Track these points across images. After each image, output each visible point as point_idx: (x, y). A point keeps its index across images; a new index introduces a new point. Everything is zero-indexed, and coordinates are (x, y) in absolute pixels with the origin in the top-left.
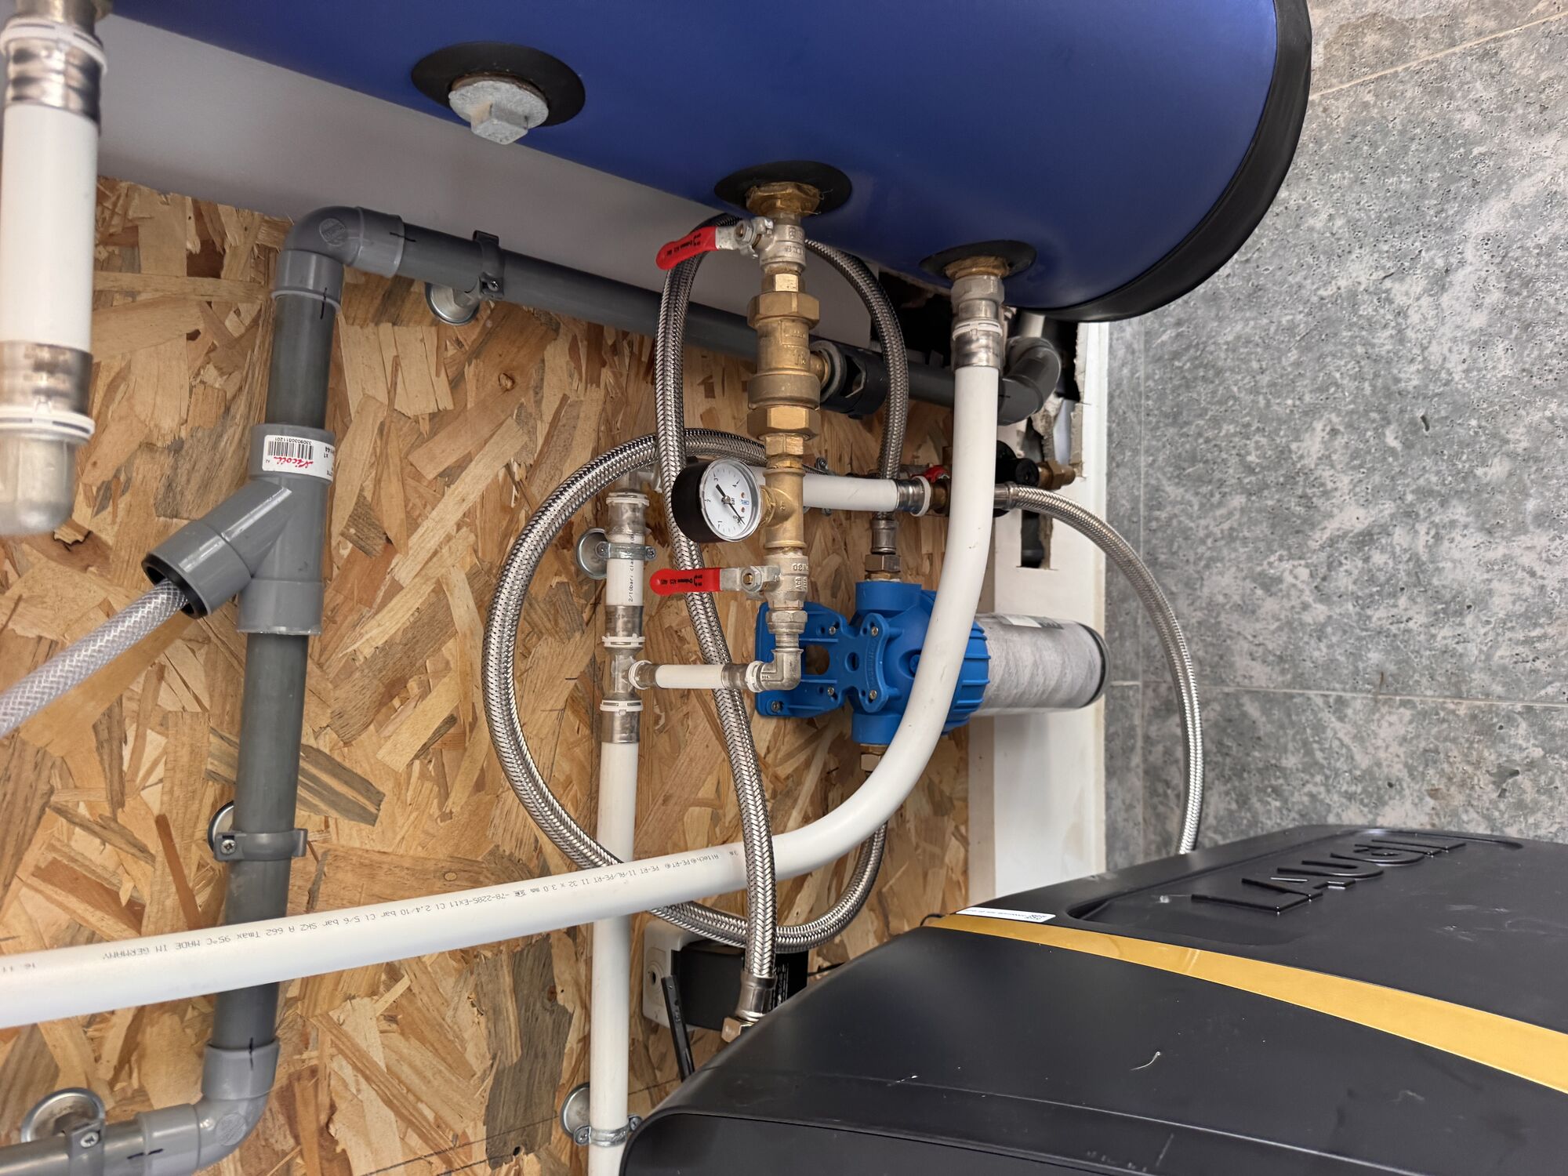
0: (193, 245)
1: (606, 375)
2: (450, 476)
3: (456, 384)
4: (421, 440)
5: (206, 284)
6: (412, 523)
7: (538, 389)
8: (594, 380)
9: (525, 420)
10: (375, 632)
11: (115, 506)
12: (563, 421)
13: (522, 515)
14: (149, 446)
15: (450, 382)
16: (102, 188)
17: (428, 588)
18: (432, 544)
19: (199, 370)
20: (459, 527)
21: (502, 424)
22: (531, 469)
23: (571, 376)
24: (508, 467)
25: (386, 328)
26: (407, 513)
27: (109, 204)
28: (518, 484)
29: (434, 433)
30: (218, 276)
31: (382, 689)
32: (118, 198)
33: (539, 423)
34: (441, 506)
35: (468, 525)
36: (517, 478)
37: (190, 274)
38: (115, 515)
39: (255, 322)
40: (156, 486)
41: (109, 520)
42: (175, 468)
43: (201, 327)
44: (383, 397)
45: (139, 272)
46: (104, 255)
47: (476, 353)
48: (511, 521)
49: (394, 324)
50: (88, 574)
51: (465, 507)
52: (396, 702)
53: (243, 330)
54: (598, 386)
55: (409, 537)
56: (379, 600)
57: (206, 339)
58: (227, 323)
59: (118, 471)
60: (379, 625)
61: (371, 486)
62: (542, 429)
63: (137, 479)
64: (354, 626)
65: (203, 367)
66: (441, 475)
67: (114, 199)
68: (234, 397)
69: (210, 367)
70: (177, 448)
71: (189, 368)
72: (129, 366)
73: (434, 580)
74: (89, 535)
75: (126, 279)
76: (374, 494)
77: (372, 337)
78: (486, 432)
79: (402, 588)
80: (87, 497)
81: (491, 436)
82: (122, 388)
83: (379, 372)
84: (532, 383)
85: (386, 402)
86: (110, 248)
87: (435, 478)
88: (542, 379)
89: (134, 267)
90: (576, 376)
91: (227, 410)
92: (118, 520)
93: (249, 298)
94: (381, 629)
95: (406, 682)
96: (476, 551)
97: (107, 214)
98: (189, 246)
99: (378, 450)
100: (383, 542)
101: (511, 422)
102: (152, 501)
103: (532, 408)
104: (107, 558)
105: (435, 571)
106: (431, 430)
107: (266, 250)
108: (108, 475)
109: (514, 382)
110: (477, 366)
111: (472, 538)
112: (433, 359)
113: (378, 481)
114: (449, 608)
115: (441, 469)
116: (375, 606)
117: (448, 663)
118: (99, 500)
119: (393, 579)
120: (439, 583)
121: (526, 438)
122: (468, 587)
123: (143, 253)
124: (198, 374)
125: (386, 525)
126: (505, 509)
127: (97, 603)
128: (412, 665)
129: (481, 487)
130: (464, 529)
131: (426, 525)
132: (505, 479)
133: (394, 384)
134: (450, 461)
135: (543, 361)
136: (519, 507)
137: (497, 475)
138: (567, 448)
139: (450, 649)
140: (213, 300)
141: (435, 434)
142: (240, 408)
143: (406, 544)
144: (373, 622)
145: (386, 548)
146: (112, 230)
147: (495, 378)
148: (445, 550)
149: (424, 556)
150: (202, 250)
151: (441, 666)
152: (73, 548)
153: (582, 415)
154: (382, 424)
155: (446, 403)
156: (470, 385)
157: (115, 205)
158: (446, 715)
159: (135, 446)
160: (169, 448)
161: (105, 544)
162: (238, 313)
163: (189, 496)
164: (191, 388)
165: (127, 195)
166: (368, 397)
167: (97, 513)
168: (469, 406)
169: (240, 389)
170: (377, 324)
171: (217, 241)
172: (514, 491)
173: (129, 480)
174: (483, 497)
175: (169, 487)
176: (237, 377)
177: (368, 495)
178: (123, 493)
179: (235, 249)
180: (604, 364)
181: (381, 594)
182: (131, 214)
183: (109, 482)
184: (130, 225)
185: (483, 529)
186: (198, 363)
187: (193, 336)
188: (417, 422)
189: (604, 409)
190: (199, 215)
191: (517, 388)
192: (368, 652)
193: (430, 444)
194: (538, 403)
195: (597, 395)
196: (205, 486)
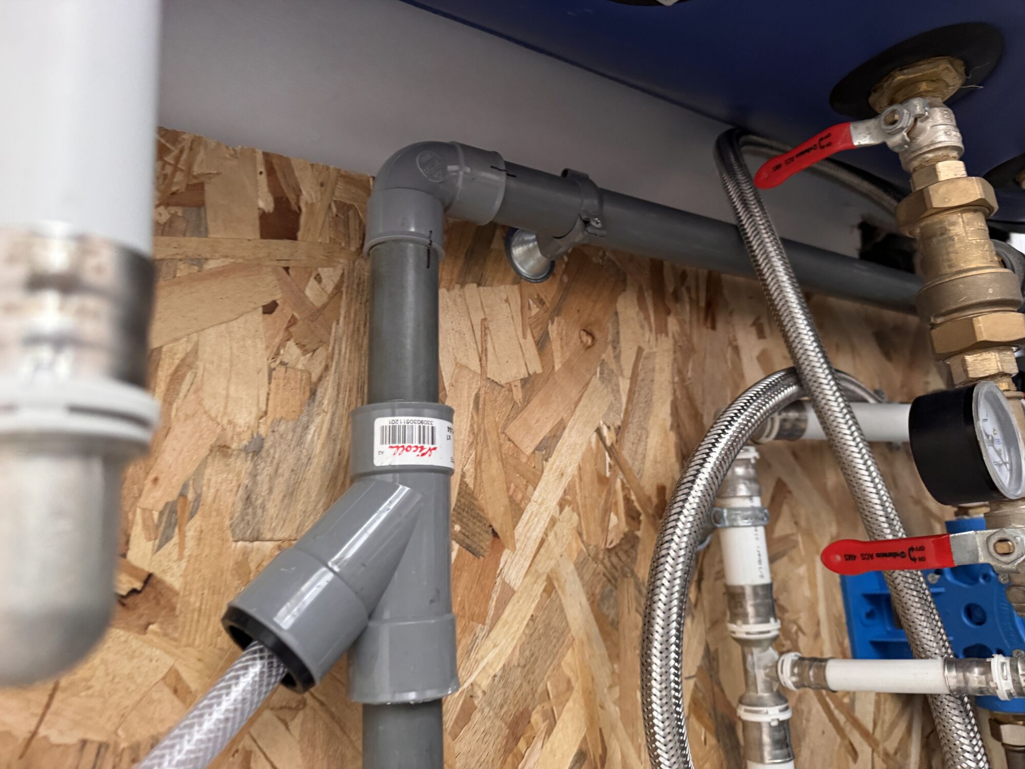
0: (266, 203)
1: (673, 324)
2: (547, 447)
3: (542, 344)
4: (517, 410)
5: (281, 247)
6: (516, 510)
7: (616, 343)
8: (662, 329)
9: (608, 377)
10: (491, 656)
11: (183, 536)
12: (642, 375)
13: (618, 485)
14: (222, 449)
15: (537, 343)
16: (163, 141)
17: (539, 588)
18: (537, 533)
19: (278, 349)
20: (561, 505)
21: (587, 384)
22: (619, 431)
23: (642, 327)
24: (598, 431)
25: (471, 288)
26: (510, 497)
27: (169, 159)
28: (610, 450)
29: (527, 401)
30: (294, 238)
31: (506, 731)
32: (181, 152)
33: (620, 379)
34: (541, 484)
35: (570, 503)
36: (608, 443)
37: (263, 236)
38: (182, 546)
39: (338, 288)
40: (231, 501)
41: (175, 556)
42: (254, 475)
43: (278, 296)
44: (475, 365)
45: (206, 236)
46: (165, 217)
47: (557, 311)
48: (609, 493)
49: (479, 285)
50: (149, 636)
51: (565, 482)
52: (522, 745)
53: (325, 299)
54: (667, 335)
55: (514, 526)
56: (491, 612)
57: (285, 312)
58: (308, 292)
59: (185, 486)
60: (495, 646)
61: (472, 470)
62: (624, 385)
63: (209, 495)
64: (469, 652)
65: (282, 345)
66: (538, 448)
67: (176, 152)
68: (320, 379)
69: (291, 344)
70: (256, 449)
71: (267, 347)
72: (195, 351)
73: (544, 577)
74: (149, 579)
75: (192, 244)
76: (475, 478)
77: (459, 300)
78: (574, 394)
79: (514, 592)
80: (145, 526)
81: (580, 399)
82: (188, 378)
83: (468, 337)
84: (610, 338)
85: (479, 371)
86: (173, 210)
87: (533, 452)
88: (618, 333)
89: (200, 229)
90: (646, 326)
91: (313, 393)
92: (187, 553)
93: (329, 261)
94: (496, 650)
95: (530, 716)
96: (580, 534)
97: (169, 170)
98: (261, 204)
99: (475, 426)
100: (489, 537)
101: (596, 381)
102: (227, 522)
103: (613, 366)
104: (173, 609)
105: (545, 565)
106: (524, 398)
107: (344, 208)
108: (174, 495)
109: (593, 338)
110: (559, 325)
111: (575, 516)
112: (518, 320)
113: (478, 463)
114: (562, 610)
115: (537, 442)
116: (488, 621)
117: (569, 682)
118: (161, 529)
119: (504, 583)
120: (549, 579)
121: (611, 398)
122: (577, 579)
123: (210, 215)
124: (277, 354)
125: (490, 515)
126: (603, 480)
127: (160, 676)
128: (533, 691)
129: (577, 457)
130: (567, 509)
131: (531, 508)
132: (598, 447)
133: (485, 350)
134: (545, 431)
135: (616, 314)
136: (615, 475)
137: (590, 443)
138: (649, 403)
139: (570, 661)
140: (291, 264)
141: (529, 402)
142: (327, 392)
143: (513, 536)
144: (489, 643)
145: (493, 543)
146: (174, 189)
147: (576, 336)
148: (551, 538)
149: (532, 546)
150: (276, 209)
151: (563, 687)
152: (128, 601)
153: (657, 367)
154: (477, 397)
155: (536, 367)
156: (555, 345)
157: (177, 159)
158: (575, 750)
159: (204, 451)
160: (245, 450)
161: (170, 589)
162: (319, 279)
163: (272, 510)
164: (271, 371)
165: (191, 149)
166: (460, 367)
167: (160, 547)
168: (557, 368)
169: (327, 368)
170: (463, 285)
171: (292, 197)
172: (608, 459)
173: (198, 498)
174: (580, 468)
175: (248, 500)
176: (321, 354)
177: (469, 480)
178: (192, 516)
179: (311, 206)
180: (668, 312)
181: (493, 604)
182: (196, 170)
183: (174, 503)
184: (195, 181)
185: (584, 506)
186: (278, 340)
187: (270, 309)
188: (510, 390)
189: (675, 360)
190: (271, 171)
191: (597, 345)
192: (485, 683)
193: (525, 414)
194: (617, 357)
195: (667, 344)
196: (290, 494)
